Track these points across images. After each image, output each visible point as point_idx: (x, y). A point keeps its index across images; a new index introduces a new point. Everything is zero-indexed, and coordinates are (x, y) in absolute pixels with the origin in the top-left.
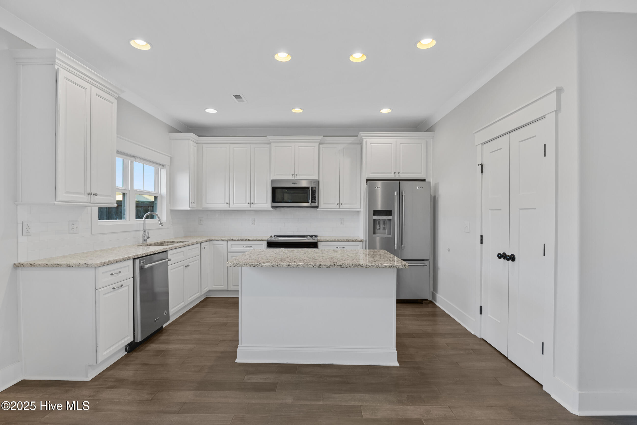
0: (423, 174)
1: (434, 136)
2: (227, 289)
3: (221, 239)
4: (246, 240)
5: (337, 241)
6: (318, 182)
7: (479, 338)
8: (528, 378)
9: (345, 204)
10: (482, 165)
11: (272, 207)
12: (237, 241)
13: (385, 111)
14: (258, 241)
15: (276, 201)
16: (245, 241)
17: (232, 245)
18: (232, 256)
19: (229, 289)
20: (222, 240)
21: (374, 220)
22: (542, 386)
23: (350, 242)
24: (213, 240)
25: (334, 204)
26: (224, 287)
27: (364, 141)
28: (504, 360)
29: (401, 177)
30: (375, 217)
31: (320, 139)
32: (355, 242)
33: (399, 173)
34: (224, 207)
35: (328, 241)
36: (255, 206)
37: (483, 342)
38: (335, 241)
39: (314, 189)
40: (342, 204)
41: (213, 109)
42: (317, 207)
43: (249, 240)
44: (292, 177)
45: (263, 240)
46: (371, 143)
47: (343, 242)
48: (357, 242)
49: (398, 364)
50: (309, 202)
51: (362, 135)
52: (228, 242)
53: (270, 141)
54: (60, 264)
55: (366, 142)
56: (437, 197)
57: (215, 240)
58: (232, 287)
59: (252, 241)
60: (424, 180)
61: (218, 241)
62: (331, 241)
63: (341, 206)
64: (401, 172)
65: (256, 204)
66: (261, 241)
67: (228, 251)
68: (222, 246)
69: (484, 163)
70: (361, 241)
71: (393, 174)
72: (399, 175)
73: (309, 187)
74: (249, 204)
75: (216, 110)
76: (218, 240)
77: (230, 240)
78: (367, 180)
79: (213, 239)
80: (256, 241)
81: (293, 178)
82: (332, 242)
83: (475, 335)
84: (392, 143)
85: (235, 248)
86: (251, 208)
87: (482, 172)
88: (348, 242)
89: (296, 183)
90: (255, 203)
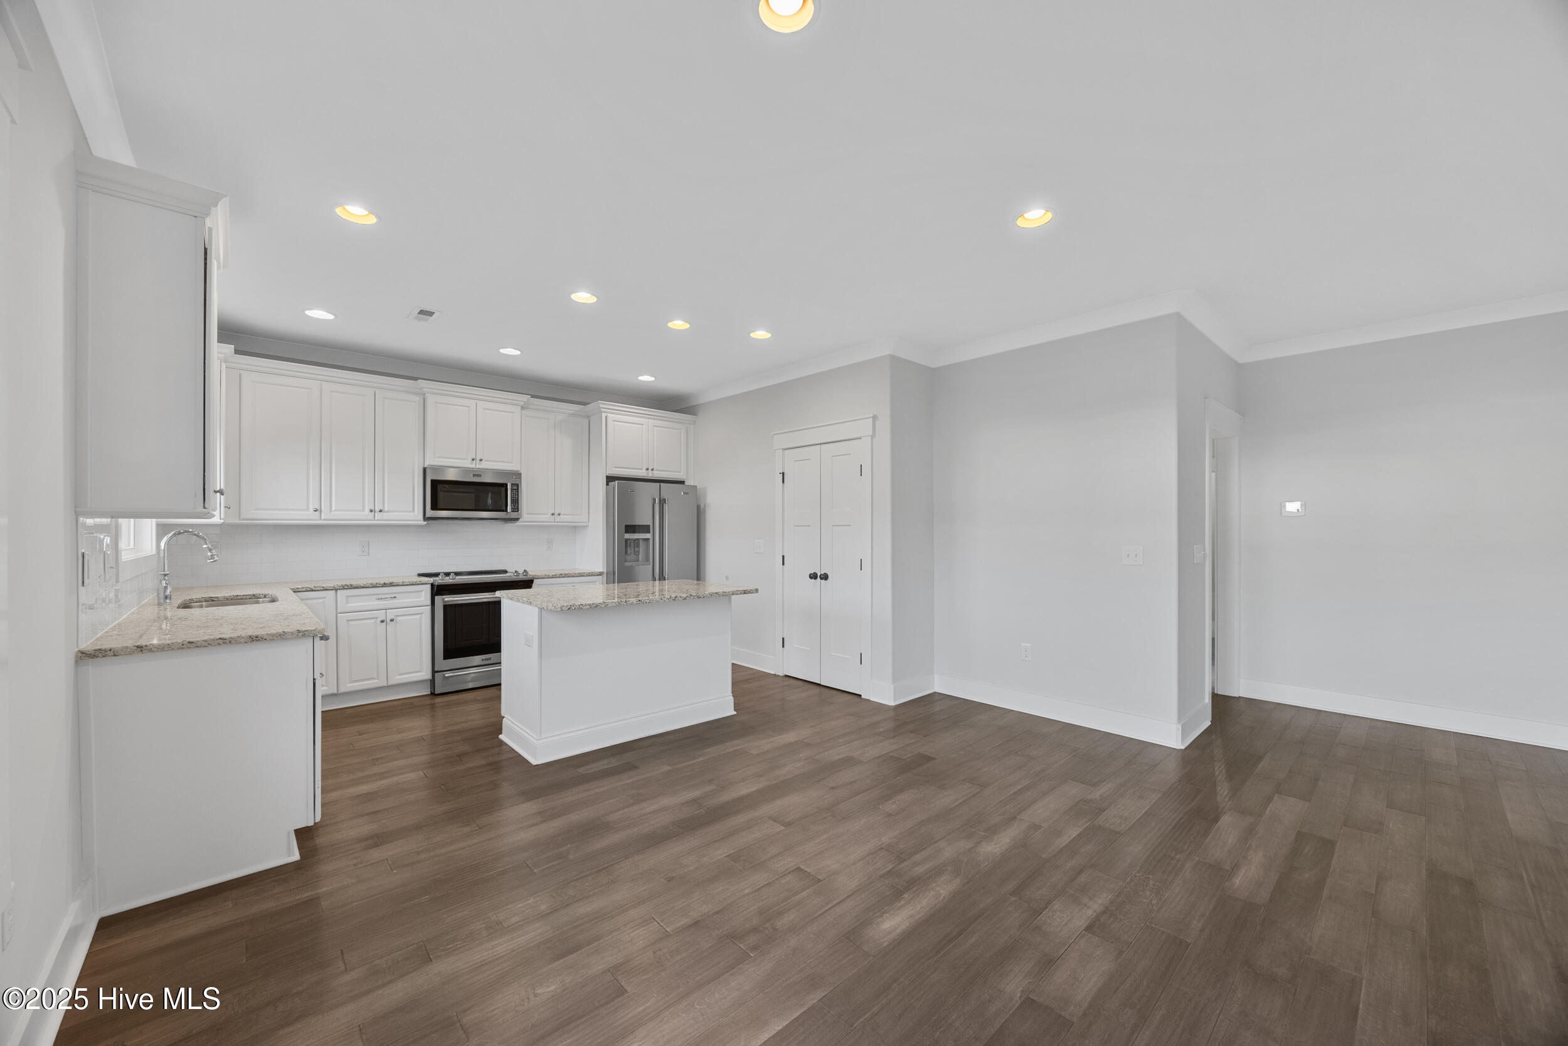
0: (682, 473)
1: (695, 421)
2: (336, 692)
3: (320, 587)
4: (385, 585)
5: (564, 577)
6: (518, 475)
7: (781, 675)
8: (846, 695)
9: (564, 515)
10: (783, 474)
11: (425, 518)
12: (363, 587)
13: (646, 378)
14: (413, 585)
15: (438, 507)
16: (382, 586)
17: (348, 596)
18: (348, 621)
19: (342, 690)
20: (323, 587)
21: (626, 540)
22: (860, 696)
23: (584, 576)
24: (299, 590)
25: (546, 514)
26: (327, 688)
27: (604, 415)
28: (818, 688)
29: (656, 475)
30: (627, 536)
31: (525, 400)
32: (592, 575)
33: (652, 470)
34: (310, 517)
35: (548, 577)
36: (384, 515)
37: (787, 679)
38: (560, 577)
39: (516, 488)
40: (559, 515)
41: (323, 310)
42: (517, 519)
43: (391, 585)
44: (472, 464)
45: (424, 582)
46: (614, 421)
47: (573, 577)
48: (594, 575)
49: (735, 713)
50: (506, 511)
51: (601, 406)
52: (338, 591)
53: (425, 390)
54: (231, 638)
55: (606, 417)
56: (702, 506)
57: (304, 590)
58: (349, 685)
59: (398, 585)
60: (682, 482)
61: (312, 590)
62: (553, 577)
63: (558, 518)
64: (655, 469)
65: (388, 511)
66: (418, 584)
67: (339, 611)
68: (321, 601)
69: (785, 472)
70: (600, 574)
71: (644, 471)
72: (653, 473)
73: (506, 485)
74: (371, 511)
75: (333, 314)
76: (314, 588)
77: (346, 587)
78: (610, 479)
79: (298, 588)
80: (407, 585)
81: (473, 466)
82: (555, 578)
83: (775, 675)
84: (643, 425)
85: (354, 604)
86: (377, 520)
87: (783, 482)
88: (581, 576)
89: (479, 476)
90: (386, 509)
